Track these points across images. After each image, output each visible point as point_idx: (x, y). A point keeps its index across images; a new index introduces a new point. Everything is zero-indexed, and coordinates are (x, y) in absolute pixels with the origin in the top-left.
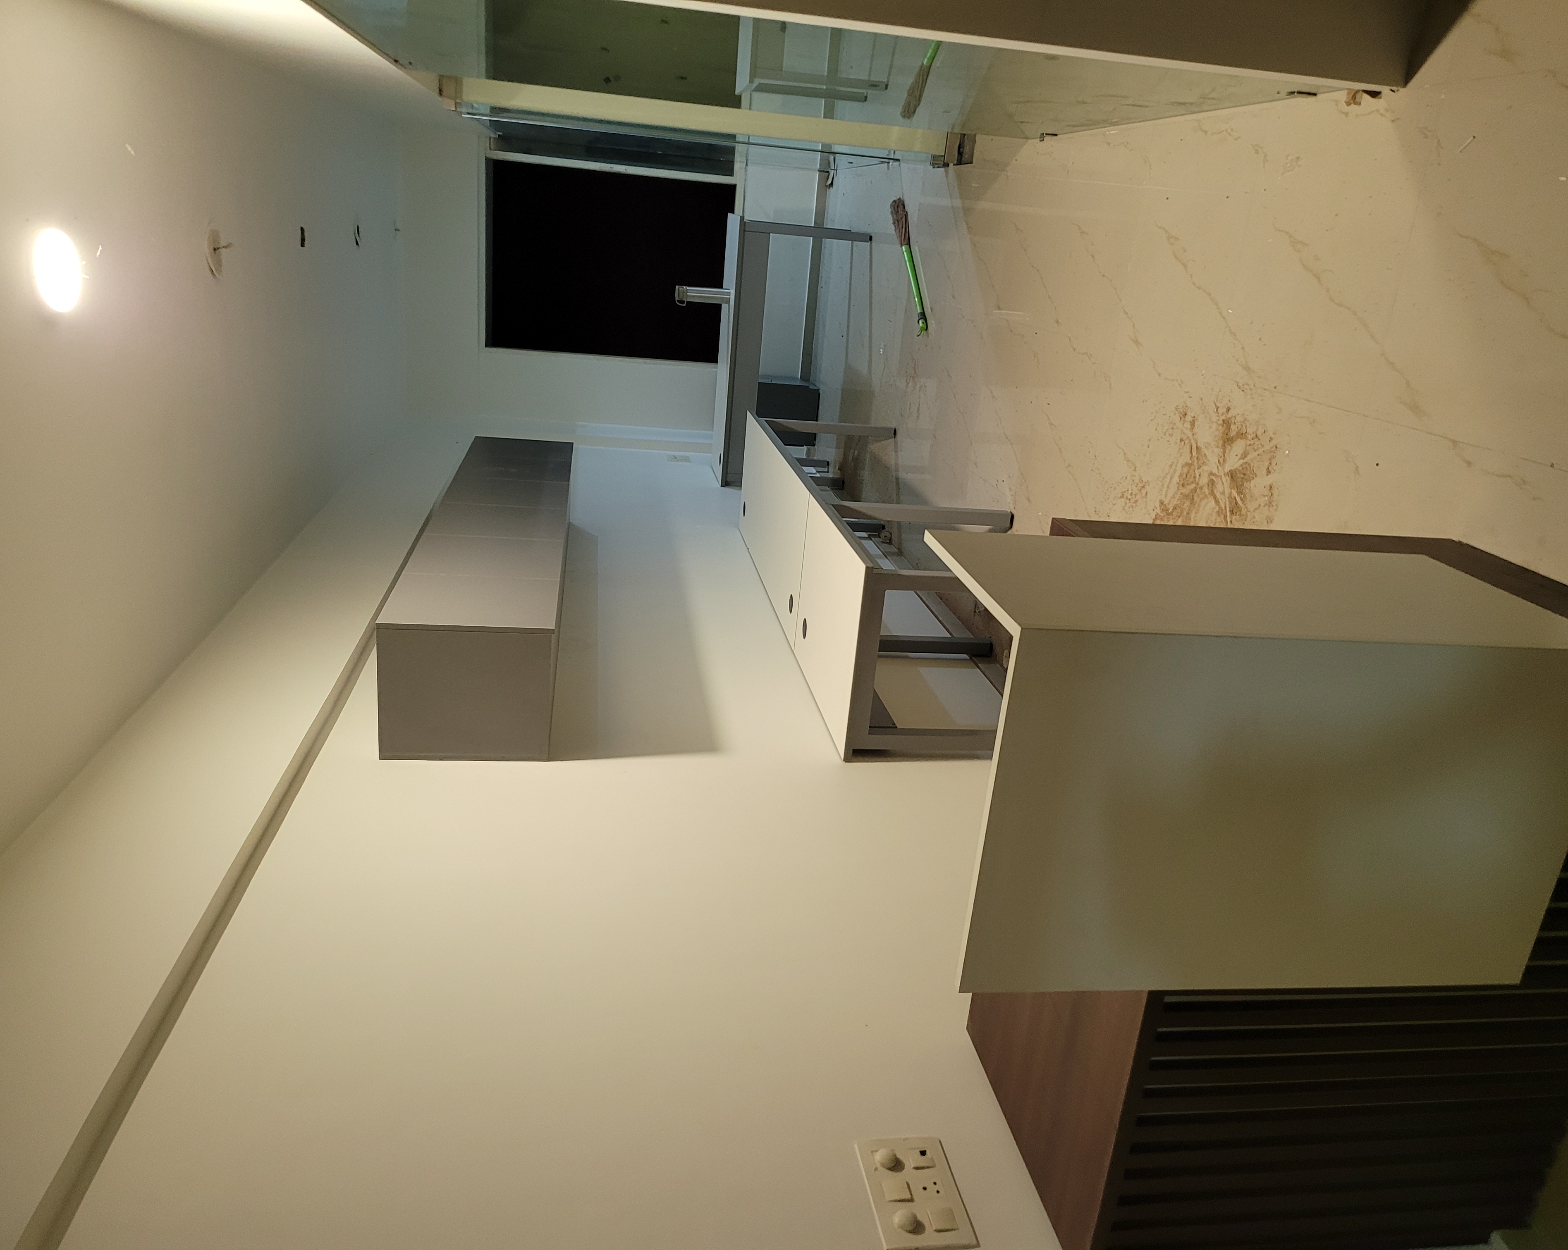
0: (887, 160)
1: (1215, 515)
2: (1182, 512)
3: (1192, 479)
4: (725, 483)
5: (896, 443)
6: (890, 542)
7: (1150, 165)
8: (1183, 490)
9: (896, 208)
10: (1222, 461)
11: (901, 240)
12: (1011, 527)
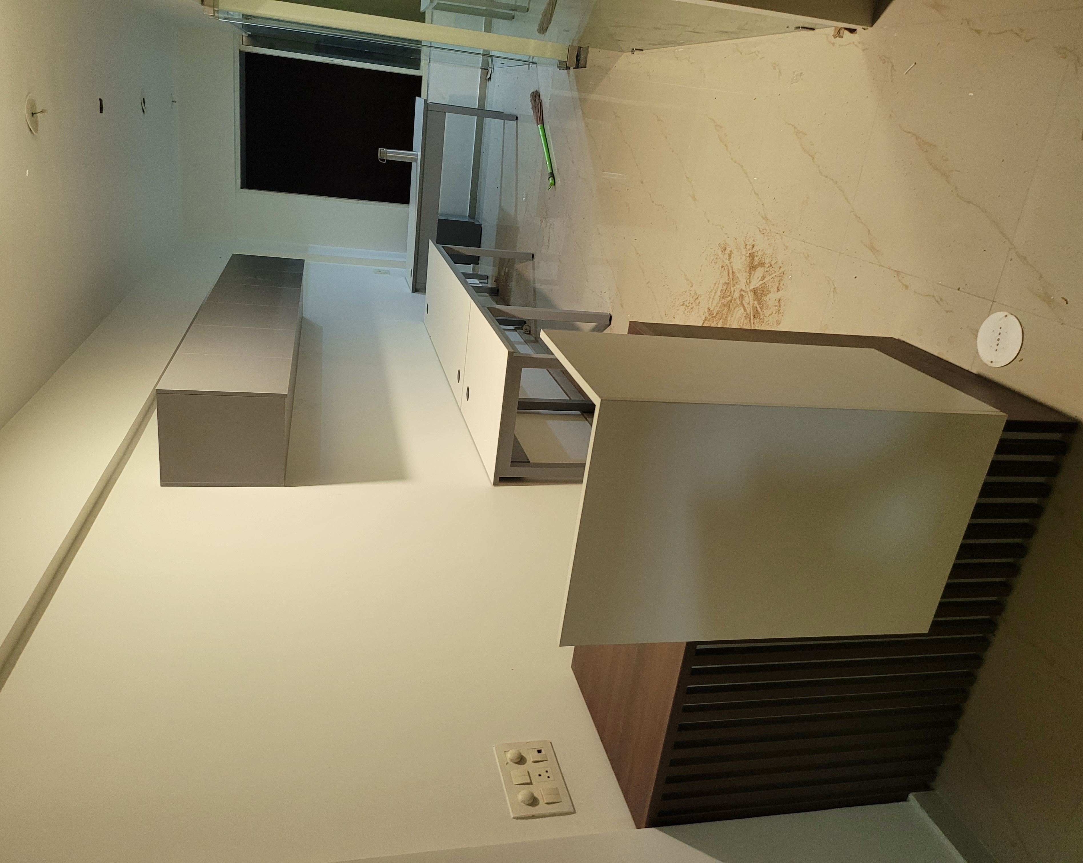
0: (528, 63)
1: (743, 318)
2: (722, 316)
3: (729, 294)
4: (415, 290)
5: (534, 264)
6: (529, 333)
7: (704, 75)
8: (723, 301)
9: (534, 97)
10: (748, 283)
11: (537, 122)
12: (610, 324)
